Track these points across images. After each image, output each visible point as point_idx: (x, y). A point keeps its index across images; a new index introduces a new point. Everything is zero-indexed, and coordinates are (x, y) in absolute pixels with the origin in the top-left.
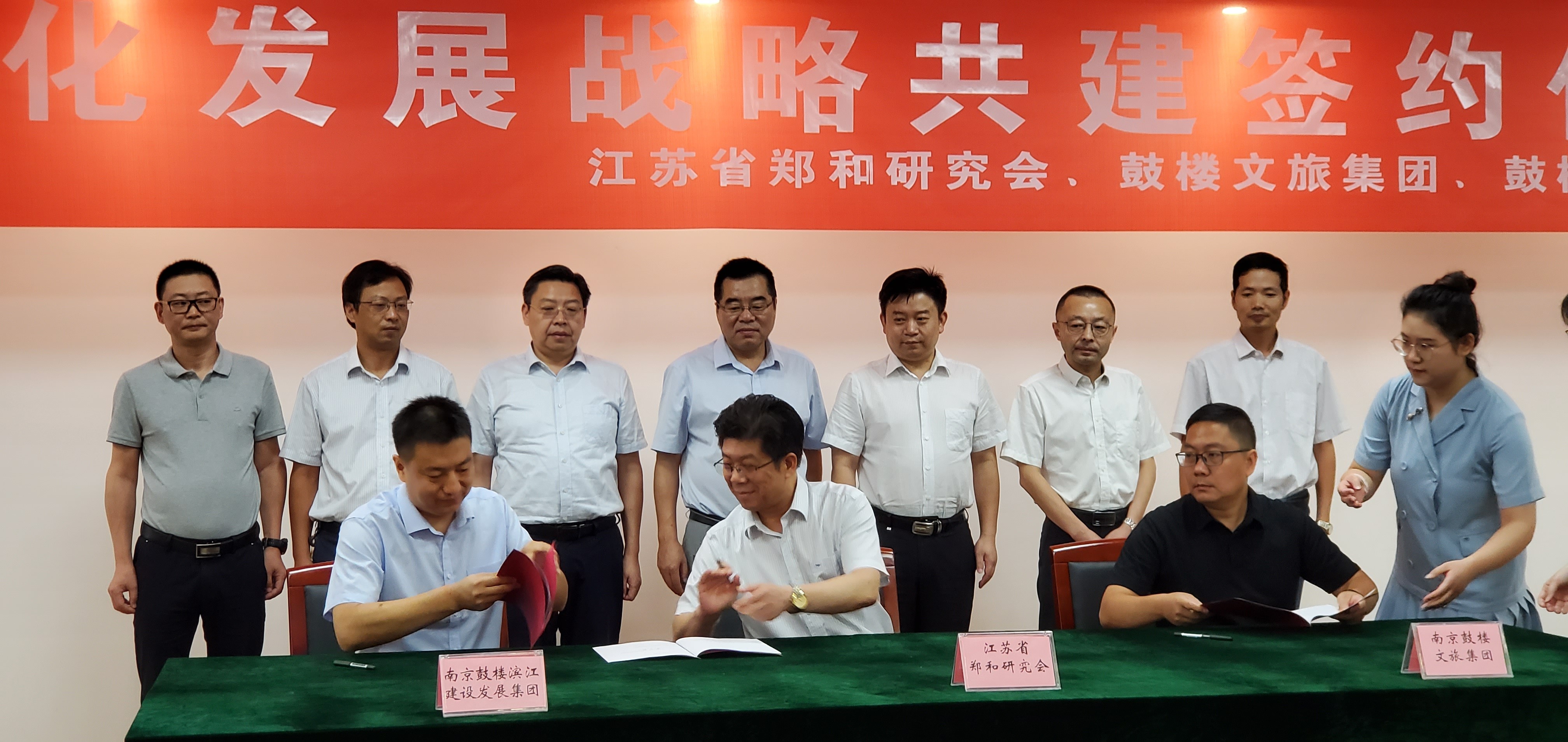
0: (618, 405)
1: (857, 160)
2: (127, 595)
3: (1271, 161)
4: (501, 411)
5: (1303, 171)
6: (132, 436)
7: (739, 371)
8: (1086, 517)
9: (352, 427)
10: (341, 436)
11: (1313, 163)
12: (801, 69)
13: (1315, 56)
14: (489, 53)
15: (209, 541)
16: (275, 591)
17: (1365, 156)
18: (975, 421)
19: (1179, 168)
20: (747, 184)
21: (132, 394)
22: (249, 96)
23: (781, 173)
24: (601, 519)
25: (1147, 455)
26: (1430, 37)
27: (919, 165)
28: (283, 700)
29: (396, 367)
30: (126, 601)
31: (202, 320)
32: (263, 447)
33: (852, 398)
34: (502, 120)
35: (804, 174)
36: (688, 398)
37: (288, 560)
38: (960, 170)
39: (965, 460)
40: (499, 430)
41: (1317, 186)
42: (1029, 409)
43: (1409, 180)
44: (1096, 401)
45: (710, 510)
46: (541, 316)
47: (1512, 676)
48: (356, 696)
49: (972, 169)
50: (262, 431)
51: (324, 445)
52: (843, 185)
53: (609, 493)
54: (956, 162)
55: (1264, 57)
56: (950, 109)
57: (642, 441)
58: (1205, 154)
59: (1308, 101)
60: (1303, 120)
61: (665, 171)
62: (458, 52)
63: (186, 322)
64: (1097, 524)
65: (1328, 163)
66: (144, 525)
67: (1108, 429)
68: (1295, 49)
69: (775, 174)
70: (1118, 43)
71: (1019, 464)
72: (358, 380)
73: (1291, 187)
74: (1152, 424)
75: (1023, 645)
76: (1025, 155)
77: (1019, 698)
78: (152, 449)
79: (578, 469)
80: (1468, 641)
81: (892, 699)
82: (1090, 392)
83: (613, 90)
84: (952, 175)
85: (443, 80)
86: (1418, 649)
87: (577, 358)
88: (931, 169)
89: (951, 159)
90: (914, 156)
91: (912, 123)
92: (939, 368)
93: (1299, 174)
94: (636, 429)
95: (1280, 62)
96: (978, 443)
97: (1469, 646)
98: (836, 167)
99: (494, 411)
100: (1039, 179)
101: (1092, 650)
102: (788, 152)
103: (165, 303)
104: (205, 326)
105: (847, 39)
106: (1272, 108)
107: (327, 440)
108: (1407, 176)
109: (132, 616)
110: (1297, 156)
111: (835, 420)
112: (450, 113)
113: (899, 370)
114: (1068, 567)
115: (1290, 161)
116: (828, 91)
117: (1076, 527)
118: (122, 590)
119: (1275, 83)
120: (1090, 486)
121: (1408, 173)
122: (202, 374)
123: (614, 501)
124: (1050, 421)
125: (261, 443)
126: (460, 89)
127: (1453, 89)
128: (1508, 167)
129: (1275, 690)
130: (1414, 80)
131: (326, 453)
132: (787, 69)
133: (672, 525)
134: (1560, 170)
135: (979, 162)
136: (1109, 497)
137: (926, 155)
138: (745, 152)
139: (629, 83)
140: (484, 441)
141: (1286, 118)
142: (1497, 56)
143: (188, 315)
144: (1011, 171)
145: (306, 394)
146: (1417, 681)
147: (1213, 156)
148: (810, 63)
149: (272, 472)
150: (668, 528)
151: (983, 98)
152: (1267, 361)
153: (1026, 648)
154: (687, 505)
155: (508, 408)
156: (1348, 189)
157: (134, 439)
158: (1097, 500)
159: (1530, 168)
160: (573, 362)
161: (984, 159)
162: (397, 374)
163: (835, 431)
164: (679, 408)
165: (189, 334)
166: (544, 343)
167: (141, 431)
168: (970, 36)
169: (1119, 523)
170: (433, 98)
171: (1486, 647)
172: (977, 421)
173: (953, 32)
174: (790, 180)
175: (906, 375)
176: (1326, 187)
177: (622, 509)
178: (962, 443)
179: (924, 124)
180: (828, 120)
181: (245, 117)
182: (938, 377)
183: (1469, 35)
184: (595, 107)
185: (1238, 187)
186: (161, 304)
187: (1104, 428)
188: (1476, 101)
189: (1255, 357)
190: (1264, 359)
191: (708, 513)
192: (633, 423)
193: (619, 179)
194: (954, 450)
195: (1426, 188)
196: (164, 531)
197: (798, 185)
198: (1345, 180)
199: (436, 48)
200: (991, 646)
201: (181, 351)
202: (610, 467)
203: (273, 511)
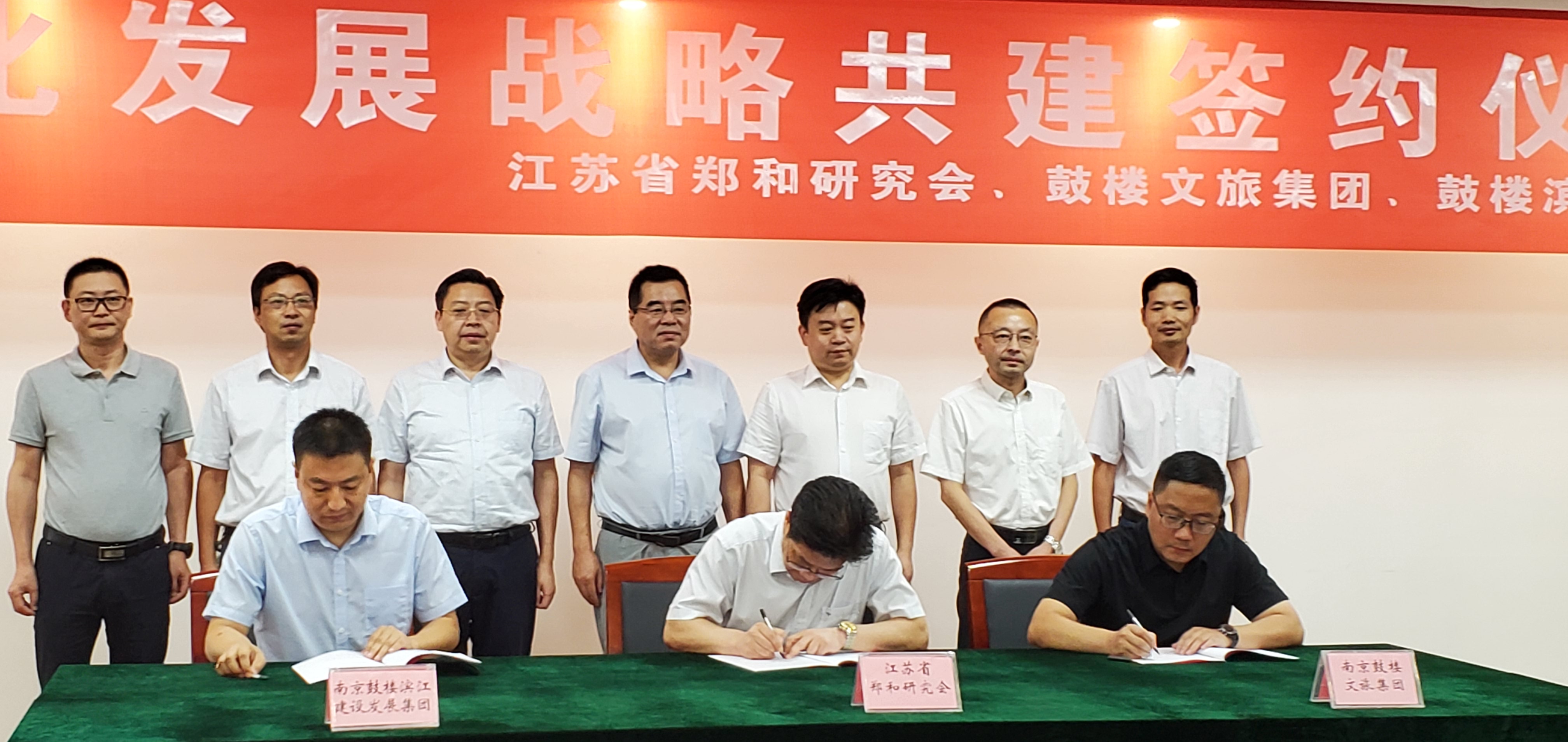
0: (534, 410)
1: (781, 169)
2: (27, 597)
3: (1201, 176)
4: (414, 418)
5: (1233, 187)
6: (34, 434)
7: (652, 379)
8: (1007, 534)
9: (261, 431)
10: (250, 440)
11: (1244, 179)
12: (726, 75)
13: (1248, 70)
14: (409, 53)
15: (113, 544)
16: (179, 595)
17: (1297, 172)
18: (893, 434)
19: (1106, 181)
20: (669, 191)
21: (36, 392)
22: (163, 92)
23: (704, 181)
24: (516, 527)
25: (1069, 472)
26: (1364, 53)
27: (844, 174)
28: (172, 711)
29: (306, 370)
30: (26, 604)
31: (110, 318)
32: (170, 449)
33: (768, 407)
34: (422, 122)
35: (728, 182)
36: (601, 406)
37: (193, 563)
38: (885, 180)
39: (882, 472)
40: (412, 437)
41: (1247, 202)
42: (951, 424)
43: (1342, 197)
44: (1018, 416)
45: (623, 520)
46: (453, 318)
47: (1423, 706)
48: (246, 708)
49: (898, 180)
50: (169, 432)
51: (232, 449)
52: (766, 194)
53: (525, 500)
54: (882, 171)
55: (1195, 69)
56: (876, 118)
57: (559, 448)
58: (1133, 168)
59: (1238, 116)
60: (1233, 134)
61: (585, 177)
62: (378, 52)
63: (94, 320)
64: (1018, 542)
65: (1259, 179)
66: (47, 528)
67: (1030, 445)
68: (1226, 63)
69: (698, 181)
70: (1046, 55)
71: (940, 479)
72: (268, 382)
73: (1221, 202)
74: (1075, 440)
75: (925, 665)
76: (951, 166)
77: (918, 720)
78: (53, 448)
79: (493, 477)
80: (1379, 669)
81: (789, 718)
82: (1012, 407)
83: (535, 94)
84: (877, 184)
85: (363, 79)
86: (1328, 678)
87: (492, 364)
88: (856, 179)
89: (876, 169)
90: (838, 165)
91: (838, 132)
92: (858, 380)
93: (1229, 189)
94: (552, 435)
95: (1211, 75)
96: (895, 456)
97: (1381, 675)
98: (759, 175)
99: (407, 416)
100: (966, 191)
101: (999, 671)
102: (712, 159)
103: (72, 300)
104: (112, 324)
105: (773, 46)
106: (1203, 124)
107: (235, 443)
108: (1339, 193)
109: (32, 618)
110: (1227, 171)
111: (753, 430)
112: (369, 114)
113: (818, 380)
114: (983, 584)
115: (1219, 177)
116: (754, 98)
117: (997, 544)
118: (22, 592)
119: (1207, 97)
120: (1011, 502)
121: (1340, 190)
122: (109, 374)
123: (529, 508)
124: (971, 437)
125: (168, 446)
126: (379, 89)
127: (1386, 106)
128: (1441, 186)
129: (1178, 717)
130: (1348, 96)
131: (235, 457)
132: (712, 73)
133: (587, 535)
134: (1493, 190)
135: (904, 172)
136: (1030, 514)
137: (851, 165)
138: (667, 159)
139: (551, 87)
140: (397, 448)
141: (1217, 133)
142: (1432, 73)
143: (96, 313)
144: (937, 182)
145: (215, 397)
146: (1326, 710)
147: (1141, 170)
148: (735, 70)
149: (178, 474)
150: (585, 538)
151: (910, 107)
152: (1179, 378)
153: (928, 669)
154: (599, 515)
155: (421, 414)
156: (1279, 205)
157: (37, 439)
158: (1017, 517)
159: (1463, 187)
160: (488, 368)
161: (910, 169)
162: (308, 377)
163: (751, 440)
164: (592, 416)
165: (96, 333)
166: (457, 346)
167: (45, 430)
168: (897, 45)
169: (1040, 541)
170: (351, 99)
171: (1397, 676)
172: (895, 434)
173: (880, 41)
174: (713, 187)
175: (825, 386)
176: (1256, 203)
177: (537, 517)
178: (879, 455)
179: (849, 133)
180: (753, 127)
181: (159, 114)
182: (857, 389)
183: (1404, 51)
184: (517, 110)
185: (1167, 201)
186: (68, 302)
187: (1027, 443)
188: (1411, 118)
189: (1167, 373)
190: (1176, 376)
191: (620, 522)
192: (549, 429)
193: (539, 184)
194: (871, 462)
195: (1358, 206)
196: (68, 533)
197: (722, 193)
198: (1277, 196)
199: (355, 48)
200: (893, 667)
201: (87, 350)
202: (527, 474)
203: (179, 514)
